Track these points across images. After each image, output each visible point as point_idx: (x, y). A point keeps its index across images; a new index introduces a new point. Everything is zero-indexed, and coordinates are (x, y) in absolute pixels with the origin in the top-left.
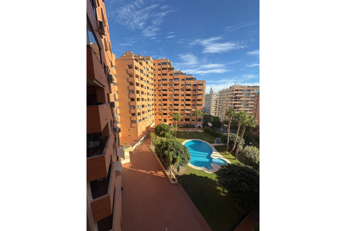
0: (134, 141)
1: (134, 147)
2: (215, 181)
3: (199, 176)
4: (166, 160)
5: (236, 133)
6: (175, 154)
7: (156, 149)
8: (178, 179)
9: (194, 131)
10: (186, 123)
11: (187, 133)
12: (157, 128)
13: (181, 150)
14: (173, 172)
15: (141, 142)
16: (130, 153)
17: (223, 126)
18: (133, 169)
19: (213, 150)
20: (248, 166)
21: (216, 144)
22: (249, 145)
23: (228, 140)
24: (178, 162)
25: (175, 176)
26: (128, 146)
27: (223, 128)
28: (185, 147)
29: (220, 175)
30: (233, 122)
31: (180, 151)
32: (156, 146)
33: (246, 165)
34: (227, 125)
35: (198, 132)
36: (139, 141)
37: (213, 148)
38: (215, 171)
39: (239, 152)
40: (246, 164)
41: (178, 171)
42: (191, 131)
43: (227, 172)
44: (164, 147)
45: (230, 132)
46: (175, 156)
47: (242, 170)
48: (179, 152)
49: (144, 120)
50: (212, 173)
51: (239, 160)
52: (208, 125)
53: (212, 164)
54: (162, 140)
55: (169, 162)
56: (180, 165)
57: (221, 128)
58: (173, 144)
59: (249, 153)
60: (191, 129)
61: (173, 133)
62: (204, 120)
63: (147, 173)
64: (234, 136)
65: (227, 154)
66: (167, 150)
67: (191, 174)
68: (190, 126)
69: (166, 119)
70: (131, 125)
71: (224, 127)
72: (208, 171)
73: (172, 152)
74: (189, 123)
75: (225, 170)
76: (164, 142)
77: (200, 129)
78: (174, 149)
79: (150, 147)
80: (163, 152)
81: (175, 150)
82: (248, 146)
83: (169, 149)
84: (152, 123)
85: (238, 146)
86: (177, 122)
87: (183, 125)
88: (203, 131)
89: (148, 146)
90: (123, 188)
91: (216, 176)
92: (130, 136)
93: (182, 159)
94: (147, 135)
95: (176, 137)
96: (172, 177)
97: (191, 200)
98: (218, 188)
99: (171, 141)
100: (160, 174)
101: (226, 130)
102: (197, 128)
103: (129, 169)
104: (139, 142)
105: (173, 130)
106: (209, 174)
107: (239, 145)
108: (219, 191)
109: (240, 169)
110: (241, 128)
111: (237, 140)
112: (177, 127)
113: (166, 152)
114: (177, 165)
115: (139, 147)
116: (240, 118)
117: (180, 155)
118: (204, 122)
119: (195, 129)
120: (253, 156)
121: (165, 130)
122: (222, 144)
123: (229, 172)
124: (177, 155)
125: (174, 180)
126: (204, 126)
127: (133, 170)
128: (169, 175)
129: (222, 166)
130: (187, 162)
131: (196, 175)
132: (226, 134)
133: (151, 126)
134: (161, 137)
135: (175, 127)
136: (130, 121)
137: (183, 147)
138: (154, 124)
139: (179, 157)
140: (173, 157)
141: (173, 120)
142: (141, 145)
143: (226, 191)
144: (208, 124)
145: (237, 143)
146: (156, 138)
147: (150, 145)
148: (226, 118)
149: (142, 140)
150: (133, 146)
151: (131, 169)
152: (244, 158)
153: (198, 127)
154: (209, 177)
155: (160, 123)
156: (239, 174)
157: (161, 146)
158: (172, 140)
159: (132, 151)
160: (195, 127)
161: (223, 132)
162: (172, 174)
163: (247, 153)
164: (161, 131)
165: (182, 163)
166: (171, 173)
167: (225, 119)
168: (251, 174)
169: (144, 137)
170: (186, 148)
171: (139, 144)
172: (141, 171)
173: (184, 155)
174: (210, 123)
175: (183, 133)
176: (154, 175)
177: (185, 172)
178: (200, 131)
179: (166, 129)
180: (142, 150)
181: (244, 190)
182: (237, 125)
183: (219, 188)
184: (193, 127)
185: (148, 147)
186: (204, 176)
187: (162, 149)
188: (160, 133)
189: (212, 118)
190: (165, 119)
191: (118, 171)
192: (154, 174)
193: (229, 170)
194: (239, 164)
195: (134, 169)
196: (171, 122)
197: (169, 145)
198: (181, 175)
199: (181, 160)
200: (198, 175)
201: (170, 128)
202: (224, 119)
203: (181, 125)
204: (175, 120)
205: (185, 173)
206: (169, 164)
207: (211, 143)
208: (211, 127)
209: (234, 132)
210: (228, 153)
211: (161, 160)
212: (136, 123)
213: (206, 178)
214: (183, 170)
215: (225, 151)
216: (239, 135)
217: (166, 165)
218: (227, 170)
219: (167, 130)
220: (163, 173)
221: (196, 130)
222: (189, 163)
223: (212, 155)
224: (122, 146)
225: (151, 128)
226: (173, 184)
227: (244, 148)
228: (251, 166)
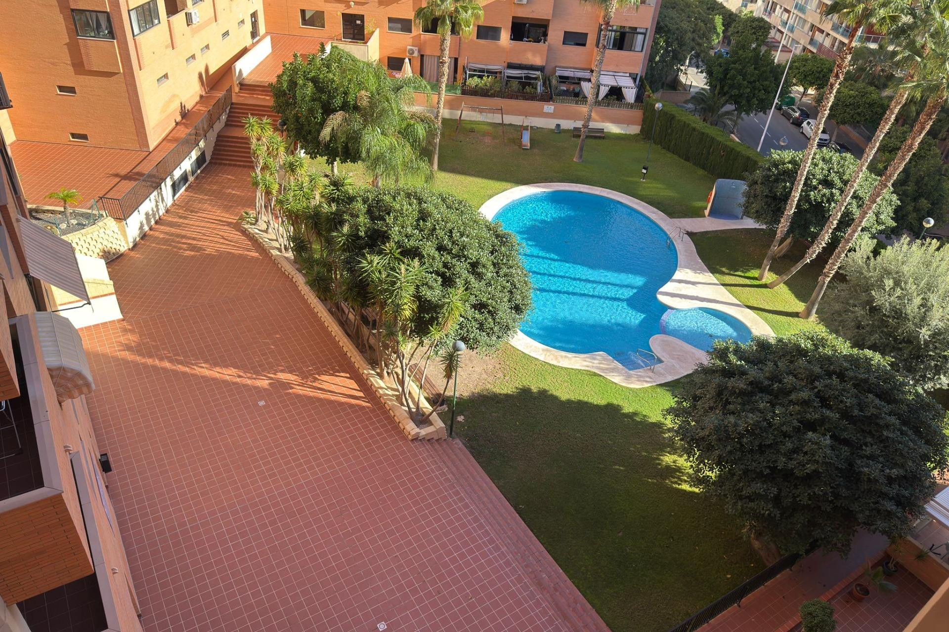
0: (127, 177)
1: (135, 223)
2: (658, 425)
3: (569, 402)
4: (371, 312)
5: (859, 153)
6: (431, 278)
7: (300, 246)
8: (449, 418)
9: (567, 124)
10: (516, 61)
11: (518, 141)
12: (293, 84)
13: (473, 254)
14: (418, 380)
15: (175, 187)
16: (112, 259)
17: (785, 92)
18: (149, 361)
19: (681, 257)
20: (869, 353)
21: (708, 224)
22: (917, 233)
23: (796, 195)
24: (451, 326)
25: (427, 399)
26: (87, 216)
27: (779, 108)
28: (497, 236)
29: (696, 398)
30: (861, 69)
31: (466, 257)
32: (294, 217)
33: (861, 347)
34: (811, 91)
35: (600, 136)
36: (164, 180)
37: (685, 248)
38: (670, 378)
39: (840, 277)
40: (858, 344)
41: (448, 376)
42: (550, 124)
43: (740, 384)
44: (355, 227)
45: (820, 145)
46: (431, 288)
47: (829, 374)
48: (461, 268)
49: (179, 18)
50: (646, 385)
51: (823, 318)
52: (675, 85)
53: (656, 343)
54: (336, 184)
55: (395, 324)
56: (464, 339)
57: (764, 107)
58: (423, 216)
59: (897, 283)
60: (549, 108)
61: (421, 131)
62: (655, 43)
63: (249, 382)
64: (840, 175)
65: (765, 286)
66: (380, 252)
67: (525, 393)
68: (546, 81)
69: (362, 17)
70: (74, 50)
71: (792, 102)
72: (628, 377)
73: (416, 262)
74: (538, 61)
75: (729, 373)
76: (351, 199)
77: (615, 111)
78: (429, 248)
79: (253, 230)
80: (351, 265)
81: (433, 252)
82: (905, 239)
83: (389, 246)
84: (248, 41)
85: (848, 241)
86: (448, 43)
87: (490, 72)
88: (635, 129)
89: (233, 219)
90: (111, 460)
91: (669, 401)
92: (84, 137)
93: (474, 307)
94: (219, 136)
95: (441, 168)
96: (412, 405)
97: (512, 509)
98: (668, 459)
99: (408, 195)
100: (333, 388)
101: (798, 124)
102: (597, 103)
103: (126, 362)
104: (167, 188)
105: (417, 109)
106: (631, 389)
107: (854, 231)
108: (673, 472)
109: (817, 370)
110: (906, 119)
111: (855, 197)
112: (451, 87)
113: (371, 262)
114: (441, 343)
115: (172, 225)
116: (920, 41)
117: (467, 282)
118: (651, 59)
119: (584, 109)
120: (917, 301)
121: (356, 108)
122: (749, 223)
123: (751, 383)
124: (448, 282)
125: (420, 419)
126: (648, 92)
127: (155, 368)
128: (390, 392)
129: (722, 354)
130: (508, 328)
131: (554, 398)
132: (787, 155)
133: (246, 67)
134: (330, 162)
135: (436, 87)
136: (61, 18)
137: (485, 234)
138: (264, 48)
139: (456, 296)
140: (418, 297)
141: (417, 30)
142: (182, 208)
143: (709, 474)
144: (682, 78)
145: (847, 221)
146: (292, 168)
147: (253, 213)
148: (819, 37)
149: (184, 178)
150: (121, 217)
151: (139, 359)
152: (860, 312)
153: (604, 91)
154: (627, 409)
155: (314, 49)
156: (805, 395)
157: (336, 221)
158: (415, 183)
159: (123, 246)
160: (578, 96)
161: (770, 144)
162: (412, 386)
163: (889, 283)
164: (328, 110)
165: (475, 333)
166: (402, 383)
167: (812, 41)
168: (870, 395)
169: (194, 155)
170: (503, 243)
171: (169, 201)
172: (204, 370)
173: (489, 284)
174: (692, 71)
175: (487, 140)
176: (298, 396)
177: (490, 379)
178: (614, 129)
179: (365, 103)
180: (193, 248)
181: (810, 468)
182: (886, 93)
183: (675, 457)
184: (566, 93)
185: (237, 227)
186: (598, 399)
187: (341, 240)
188: (322, 125)
189: (720, 29)
190: (354, 10)
191: (61, 369)
192: (299, 390)
193: (753, 373)
194: (819, 343)
195: (161, 359)
196: (403, 42)
197: (390, 219)
198: (466, 394)
199: (471, 313)
200: (564, 393)
201: (397, 89)
202: (804, 41)
203: (481, 73)
204: (432, 26)
205: (489, 386)
206: (392, 334)
207: (672, 210)
208: (699, 98)
209: (843, 147)
210: (769, 277)
211: (337, 313)
212: (112, 34)
213: (612, 410)
214: (478, 369)
215: (759, 266)
216: (872, 168)
217: (372, 341)
218: (742, 373)
219: (372, 105)
220: (355, 386)
221: (589, 119)
222: (519, 333)
223: (669, 287)
224: (37, 211)
225: (243, 86)
226: (416, 439)
227: (876, 253)
228: (883, 354)
